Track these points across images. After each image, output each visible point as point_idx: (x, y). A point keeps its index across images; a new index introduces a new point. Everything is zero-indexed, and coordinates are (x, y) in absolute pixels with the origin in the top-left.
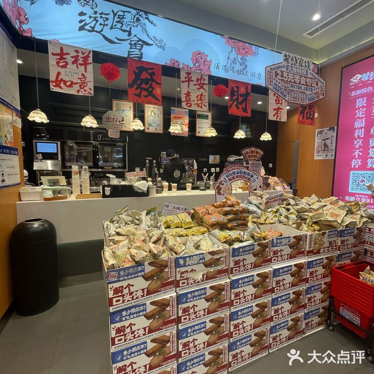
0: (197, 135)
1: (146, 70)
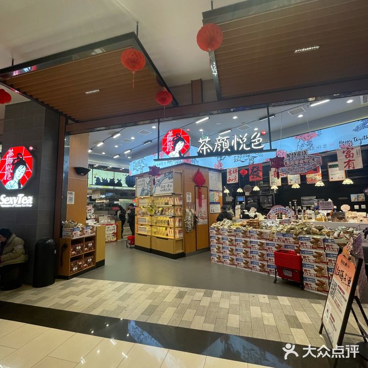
0: (331, 180)
1: (255, 167)
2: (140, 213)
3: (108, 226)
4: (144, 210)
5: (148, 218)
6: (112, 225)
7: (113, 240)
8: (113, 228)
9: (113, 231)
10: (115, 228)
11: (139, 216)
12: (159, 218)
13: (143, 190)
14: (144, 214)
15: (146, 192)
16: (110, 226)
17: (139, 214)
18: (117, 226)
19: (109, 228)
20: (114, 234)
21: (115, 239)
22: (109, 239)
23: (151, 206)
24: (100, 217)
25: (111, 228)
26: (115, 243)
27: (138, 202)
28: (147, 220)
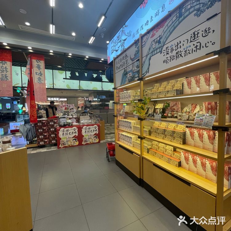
2: (121, 113)
3: (89, 127)
4: (127, 108)
5: (133, 122)
6: (93, 125)
7: (95, 142)
8: (94, 129)
9: (95, 132)
10: (97, 129)
11: (120, 118)
12: (157, 124)
13: (125, 74)
14: (127, 115)
15: (129, 75)
16: (91, 127)
17: (120, 115)
18: (99, 126)
19: (89, 128)
20: (96, 135)
21: (97, 141)
22: (91, 141)
23: (139, 100)
24: (81, 117)
25: (93, 129)
26: (97, 145)
27: (119, 96)
28: (132, 125)
